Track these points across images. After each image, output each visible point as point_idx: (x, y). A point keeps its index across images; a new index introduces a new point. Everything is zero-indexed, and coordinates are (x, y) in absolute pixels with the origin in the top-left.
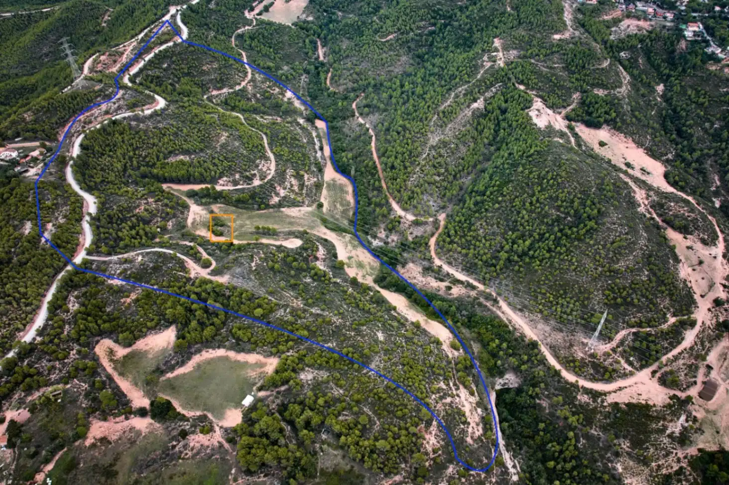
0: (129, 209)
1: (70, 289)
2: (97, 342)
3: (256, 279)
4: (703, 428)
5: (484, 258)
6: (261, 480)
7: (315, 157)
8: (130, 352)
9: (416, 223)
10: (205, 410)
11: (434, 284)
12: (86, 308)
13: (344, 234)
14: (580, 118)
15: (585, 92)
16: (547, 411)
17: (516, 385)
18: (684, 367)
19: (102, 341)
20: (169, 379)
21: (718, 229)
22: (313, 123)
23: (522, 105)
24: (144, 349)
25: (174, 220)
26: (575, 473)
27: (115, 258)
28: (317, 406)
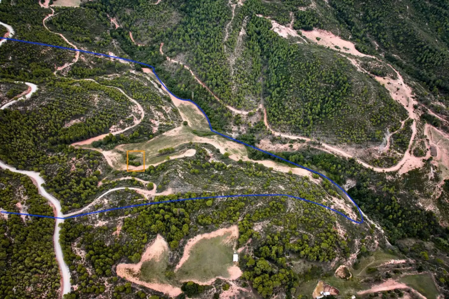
0: (67, 171)
1: (70, 243)
2: (115, 269)
3: (190, 183)
4: (441, 170)
5: (301, 122)
6: (275, 298)
7: (160, 93)
8: (142, 265)
9: (250, 115)
10: (215, 276)
11: (282, 147)
12: (94, 251)
13: (212, 136)
14: (300, 27)
15: (295, 10)
16: (375, 191)
17: (355, 185)
18: (419, 144)
19: (117, 267)
20: (180, 270)
21: (394, 70)
22: (142, 71)
23: (268, 27)
24: (150, 259)
25: (100, 166)
26: (404, 216)
27: (87, 208)
28: (276, 242)
